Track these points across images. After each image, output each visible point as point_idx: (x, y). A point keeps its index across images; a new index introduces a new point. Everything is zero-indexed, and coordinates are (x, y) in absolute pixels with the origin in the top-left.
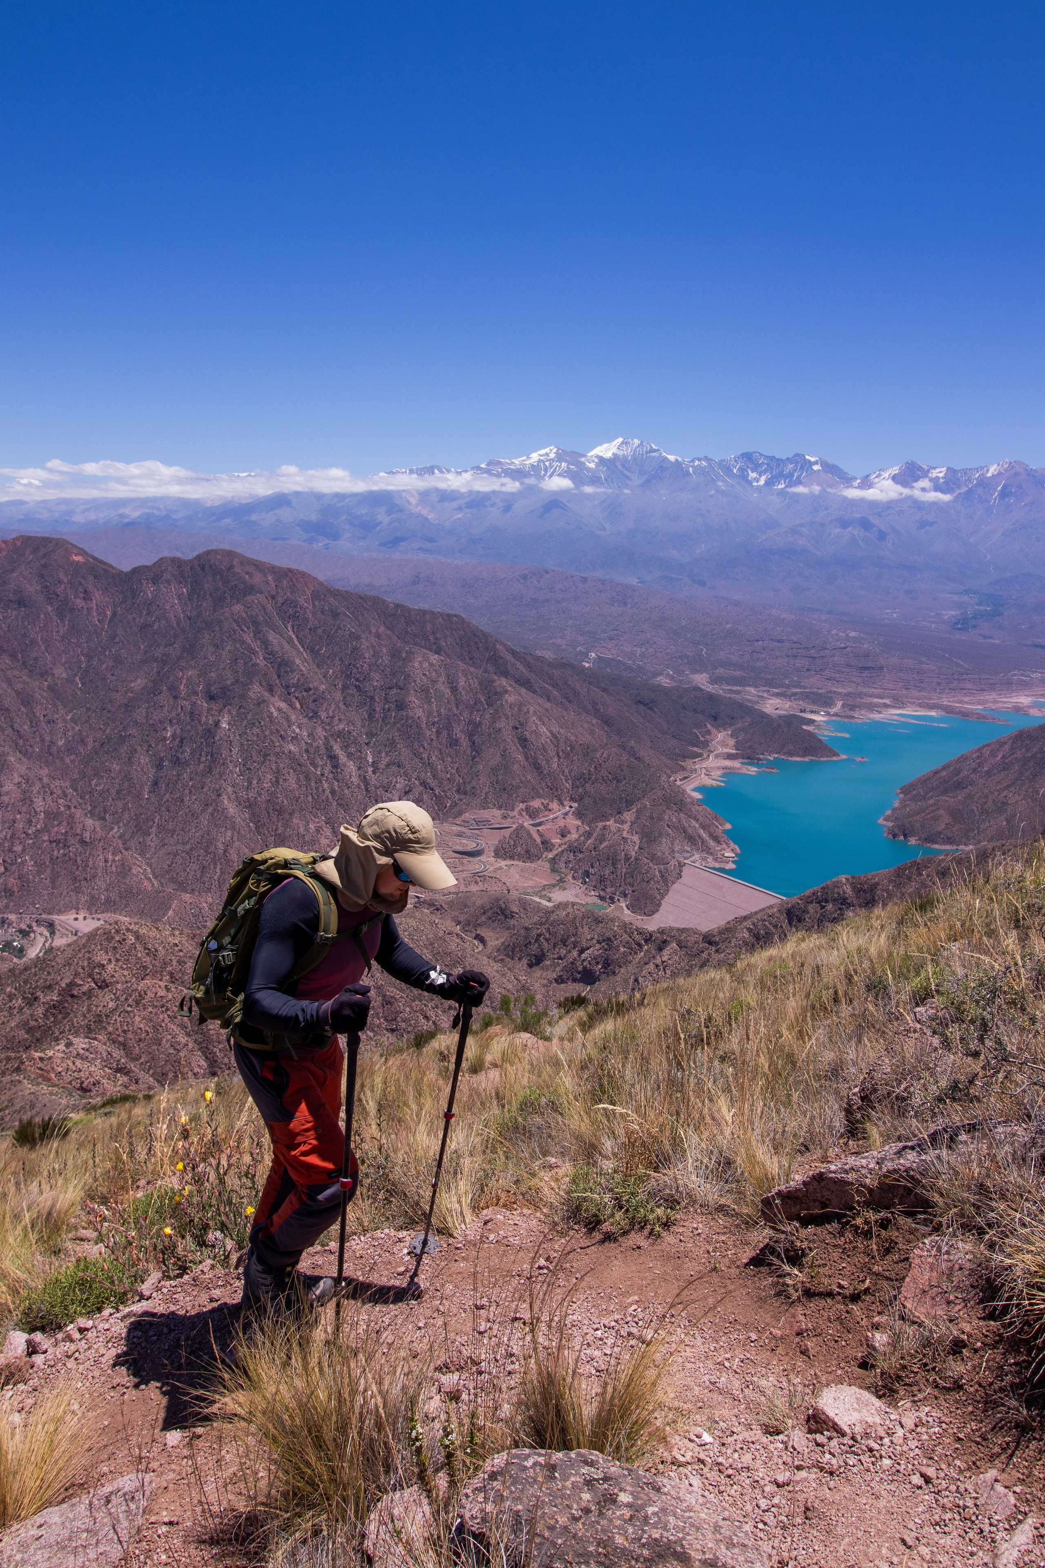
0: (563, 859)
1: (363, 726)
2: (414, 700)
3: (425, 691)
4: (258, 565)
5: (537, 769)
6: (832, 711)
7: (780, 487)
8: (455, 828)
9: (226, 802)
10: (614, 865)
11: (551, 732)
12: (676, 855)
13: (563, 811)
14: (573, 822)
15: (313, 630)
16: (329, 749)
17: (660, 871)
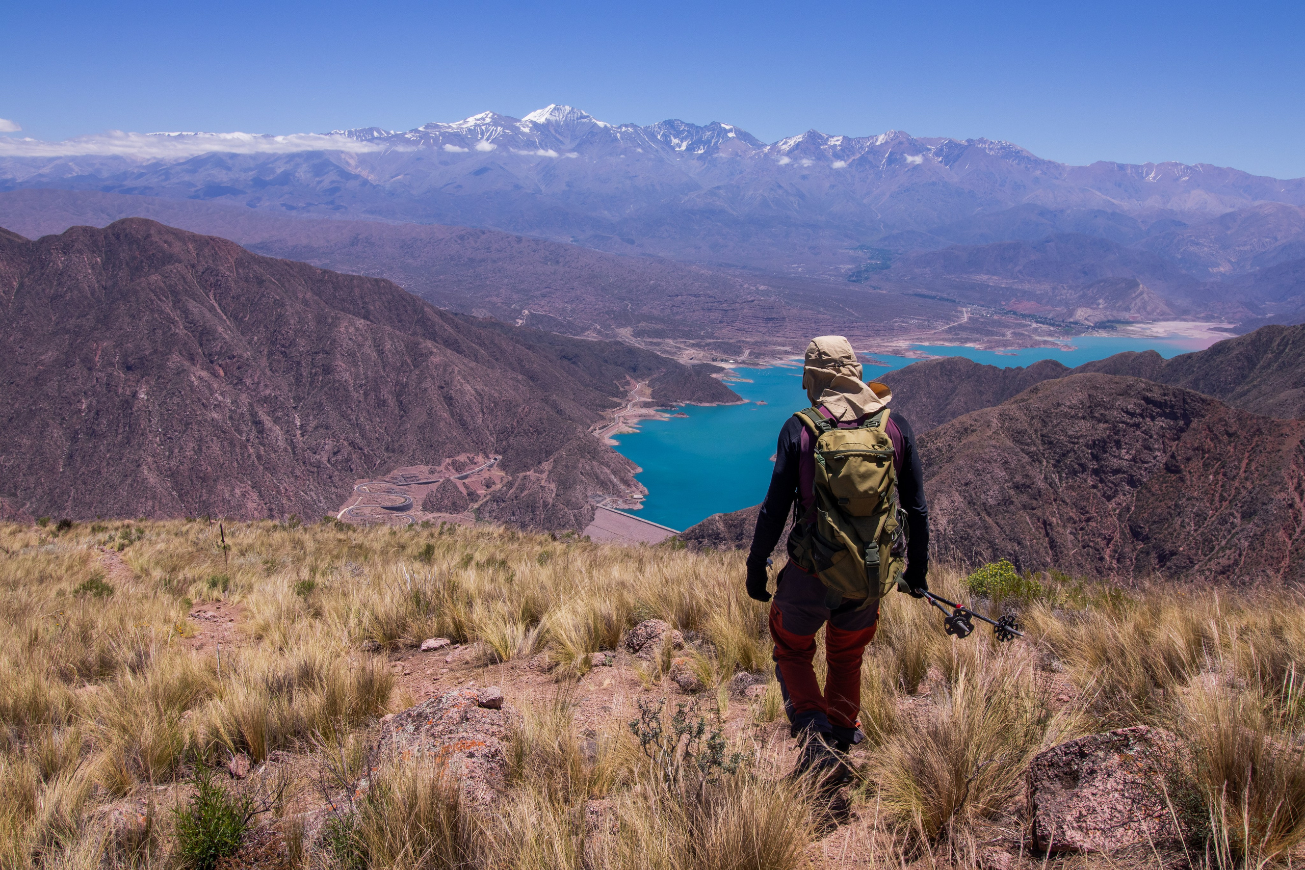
0: (487, 509)
1: (290, 391)
2: (340, 364)
3: (352, 354)
4: (178, 234)
5: (463, 425)
6: (740, 359)
7: (700, 152)
8: (384, 485)
9: (146, 472)
10: (533, 512)
11: (476, 390)
12: (589, 499)
13: (488, 463)
14: (497, 473)
15: (236, 298)
16: (254, 415)
17: (574, 516)
